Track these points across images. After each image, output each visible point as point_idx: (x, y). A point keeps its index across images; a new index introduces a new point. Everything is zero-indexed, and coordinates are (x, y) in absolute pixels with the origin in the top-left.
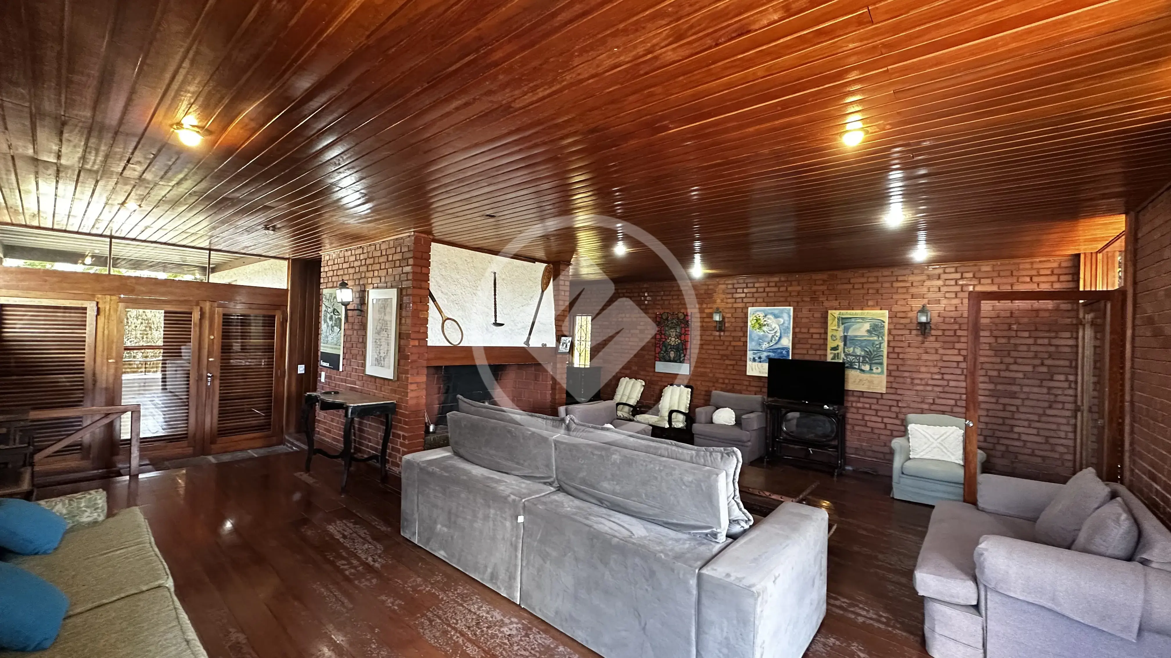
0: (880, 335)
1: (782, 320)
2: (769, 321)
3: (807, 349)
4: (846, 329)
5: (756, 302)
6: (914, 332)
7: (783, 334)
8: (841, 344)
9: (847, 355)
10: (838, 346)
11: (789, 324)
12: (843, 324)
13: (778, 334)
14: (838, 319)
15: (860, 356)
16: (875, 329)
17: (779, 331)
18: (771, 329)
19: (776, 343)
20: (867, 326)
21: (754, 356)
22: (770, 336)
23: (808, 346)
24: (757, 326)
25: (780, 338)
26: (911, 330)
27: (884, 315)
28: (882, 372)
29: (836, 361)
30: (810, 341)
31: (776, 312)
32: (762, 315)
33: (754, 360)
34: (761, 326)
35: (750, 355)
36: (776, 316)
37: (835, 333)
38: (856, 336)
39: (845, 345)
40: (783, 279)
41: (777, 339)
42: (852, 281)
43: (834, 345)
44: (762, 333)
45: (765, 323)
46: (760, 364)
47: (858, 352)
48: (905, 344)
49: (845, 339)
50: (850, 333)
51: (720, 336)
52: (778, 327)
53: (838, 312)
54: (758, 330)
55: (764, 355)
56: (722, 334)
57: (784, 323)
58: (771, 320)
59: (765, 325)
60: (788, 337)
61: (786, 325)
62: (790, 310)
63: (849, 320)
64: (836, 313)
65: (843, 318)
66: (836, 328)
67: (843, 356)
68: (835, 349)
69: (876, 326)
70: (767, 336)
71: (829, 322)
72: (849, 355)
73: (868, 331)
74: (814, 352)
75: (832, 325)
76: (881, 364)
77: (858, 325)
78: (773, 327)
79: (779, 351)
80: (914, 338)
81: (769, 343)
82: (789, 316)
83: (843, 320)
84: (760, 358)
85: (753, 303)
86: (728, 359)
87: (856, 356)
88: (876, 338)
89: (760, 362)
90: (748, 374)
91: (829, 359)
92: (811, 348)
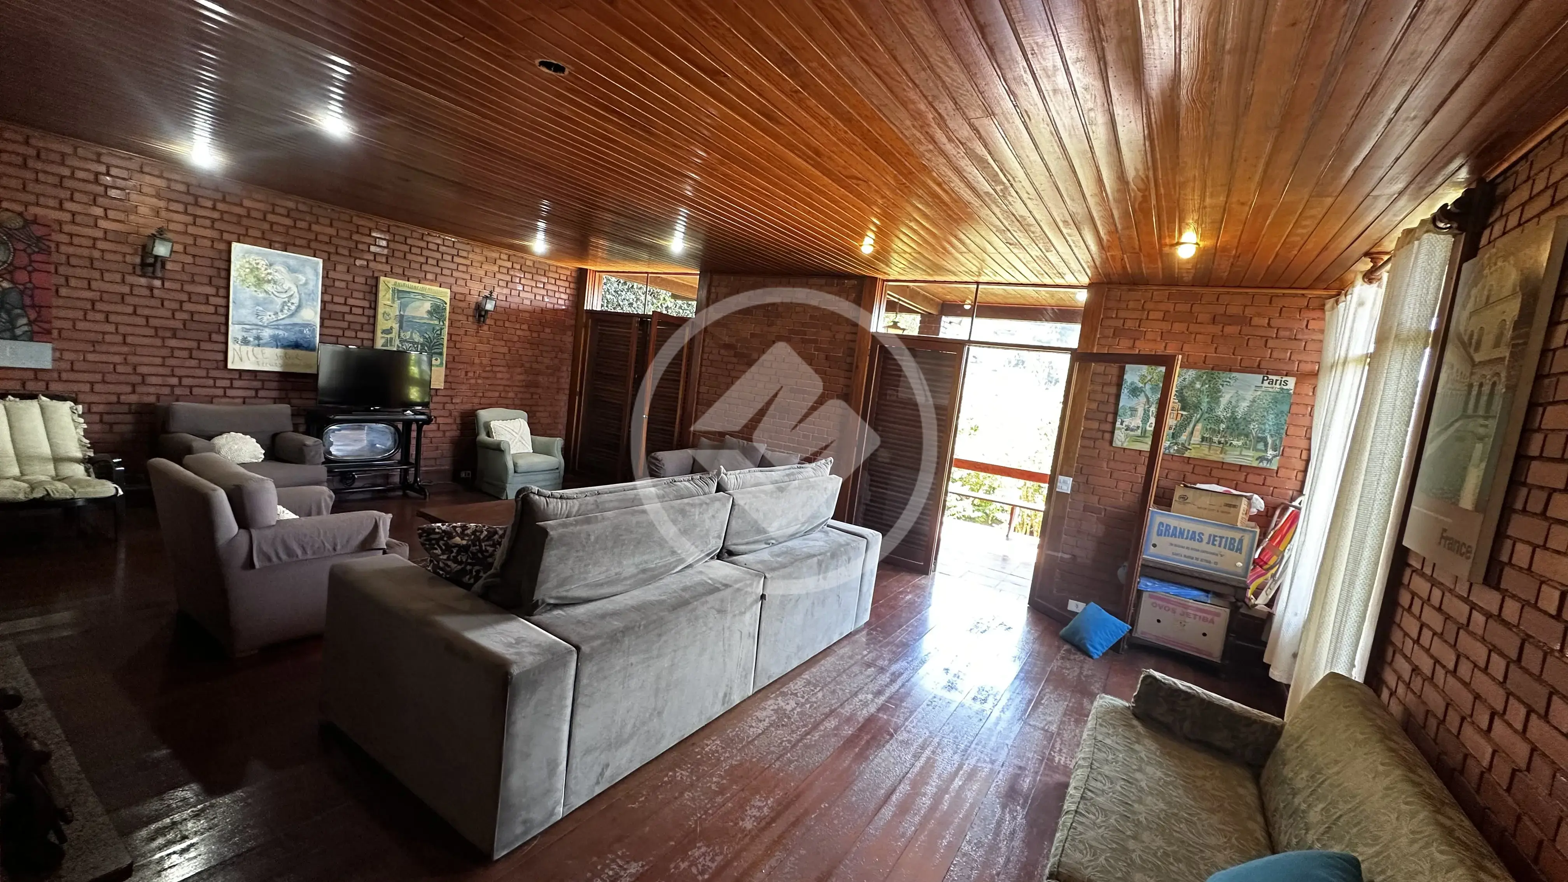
0: (441, 319)
1: (302, 279)
2: (278, 276)
3: (344, 330)
4: (403, 307)
5: (246, 235)
6: (471, 319)
7: (304, 302)
8: (396, 326)
9: (402, 341)
10: (391, 328)
11: (316, 285)
12: (399, 298)
13: (296, 300)
14: (393, 291)
15: (418, 343)
16: (436, 311)
17: (296, 295)
18: (280, 289)
19: (292, 315)
20: (427, 306)
21: (245, 334)
22: (279, 301)
23: (345, 325)
24: (252, 280)
25: (299, 307)
26: (468, 316)
27: (445, 294)
28: (442, 363)
29: (389, 348)
30: (348, 317)
31: (292, 262)
32: (262, 263)
33: (245, 342)
34: (260, 282)
35: (234, 331)
36: (292, 270)
37: (388, 310)
38: (414, 317)
39: (401, 327)
40: (301, 207)
41: (293, 308)
42: (409, 241)
43: (387, 326)
44: (262, 295)
45: (270, 277)
46: (257, 349)
47: (417, 338)
48: (462, 332)
49: (401, 319)
50: (408, 312)
51: (151, 288)
52: (294, 289)
53: (393, 281)
54: (253, 288)
55: (266, 334)
56: (157, 283)
57: (306, 284)
58: (280, 273)
59: (269, 281)
60: (315, 307)
61: (311, 286)
62: (318, 263)
63: (407, 295)
64: (391, 282)
65: (399, 291)
66: (389, 303)
67: (397, 342)
68: (388, 331)
69: (438, 307)
70: (272, 302)
71: (381, 294)
72: (406, 341)
73: (429, 312)
74: (353, 334)
75: (385, 298)
76: (441, 354)
77: (418, 303)
78: (286, 286)
79: (297, 328)
80: (470, 325)
81: (276, 314)
82: (317, 275)
83: (399, 293)
84: (258, 338)
85: (239, 235)
86: (174, 336)
87: (414, 343)
88: (436, 322)
89: (259, 345)
90: (230, 366)
91: (379, 344)
92: (349, 328)
